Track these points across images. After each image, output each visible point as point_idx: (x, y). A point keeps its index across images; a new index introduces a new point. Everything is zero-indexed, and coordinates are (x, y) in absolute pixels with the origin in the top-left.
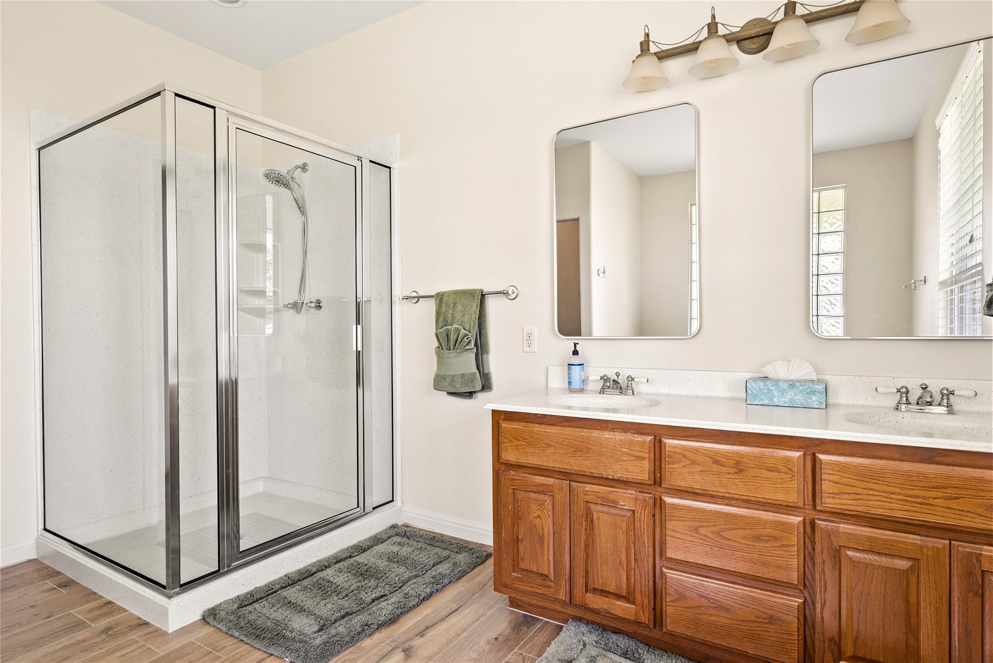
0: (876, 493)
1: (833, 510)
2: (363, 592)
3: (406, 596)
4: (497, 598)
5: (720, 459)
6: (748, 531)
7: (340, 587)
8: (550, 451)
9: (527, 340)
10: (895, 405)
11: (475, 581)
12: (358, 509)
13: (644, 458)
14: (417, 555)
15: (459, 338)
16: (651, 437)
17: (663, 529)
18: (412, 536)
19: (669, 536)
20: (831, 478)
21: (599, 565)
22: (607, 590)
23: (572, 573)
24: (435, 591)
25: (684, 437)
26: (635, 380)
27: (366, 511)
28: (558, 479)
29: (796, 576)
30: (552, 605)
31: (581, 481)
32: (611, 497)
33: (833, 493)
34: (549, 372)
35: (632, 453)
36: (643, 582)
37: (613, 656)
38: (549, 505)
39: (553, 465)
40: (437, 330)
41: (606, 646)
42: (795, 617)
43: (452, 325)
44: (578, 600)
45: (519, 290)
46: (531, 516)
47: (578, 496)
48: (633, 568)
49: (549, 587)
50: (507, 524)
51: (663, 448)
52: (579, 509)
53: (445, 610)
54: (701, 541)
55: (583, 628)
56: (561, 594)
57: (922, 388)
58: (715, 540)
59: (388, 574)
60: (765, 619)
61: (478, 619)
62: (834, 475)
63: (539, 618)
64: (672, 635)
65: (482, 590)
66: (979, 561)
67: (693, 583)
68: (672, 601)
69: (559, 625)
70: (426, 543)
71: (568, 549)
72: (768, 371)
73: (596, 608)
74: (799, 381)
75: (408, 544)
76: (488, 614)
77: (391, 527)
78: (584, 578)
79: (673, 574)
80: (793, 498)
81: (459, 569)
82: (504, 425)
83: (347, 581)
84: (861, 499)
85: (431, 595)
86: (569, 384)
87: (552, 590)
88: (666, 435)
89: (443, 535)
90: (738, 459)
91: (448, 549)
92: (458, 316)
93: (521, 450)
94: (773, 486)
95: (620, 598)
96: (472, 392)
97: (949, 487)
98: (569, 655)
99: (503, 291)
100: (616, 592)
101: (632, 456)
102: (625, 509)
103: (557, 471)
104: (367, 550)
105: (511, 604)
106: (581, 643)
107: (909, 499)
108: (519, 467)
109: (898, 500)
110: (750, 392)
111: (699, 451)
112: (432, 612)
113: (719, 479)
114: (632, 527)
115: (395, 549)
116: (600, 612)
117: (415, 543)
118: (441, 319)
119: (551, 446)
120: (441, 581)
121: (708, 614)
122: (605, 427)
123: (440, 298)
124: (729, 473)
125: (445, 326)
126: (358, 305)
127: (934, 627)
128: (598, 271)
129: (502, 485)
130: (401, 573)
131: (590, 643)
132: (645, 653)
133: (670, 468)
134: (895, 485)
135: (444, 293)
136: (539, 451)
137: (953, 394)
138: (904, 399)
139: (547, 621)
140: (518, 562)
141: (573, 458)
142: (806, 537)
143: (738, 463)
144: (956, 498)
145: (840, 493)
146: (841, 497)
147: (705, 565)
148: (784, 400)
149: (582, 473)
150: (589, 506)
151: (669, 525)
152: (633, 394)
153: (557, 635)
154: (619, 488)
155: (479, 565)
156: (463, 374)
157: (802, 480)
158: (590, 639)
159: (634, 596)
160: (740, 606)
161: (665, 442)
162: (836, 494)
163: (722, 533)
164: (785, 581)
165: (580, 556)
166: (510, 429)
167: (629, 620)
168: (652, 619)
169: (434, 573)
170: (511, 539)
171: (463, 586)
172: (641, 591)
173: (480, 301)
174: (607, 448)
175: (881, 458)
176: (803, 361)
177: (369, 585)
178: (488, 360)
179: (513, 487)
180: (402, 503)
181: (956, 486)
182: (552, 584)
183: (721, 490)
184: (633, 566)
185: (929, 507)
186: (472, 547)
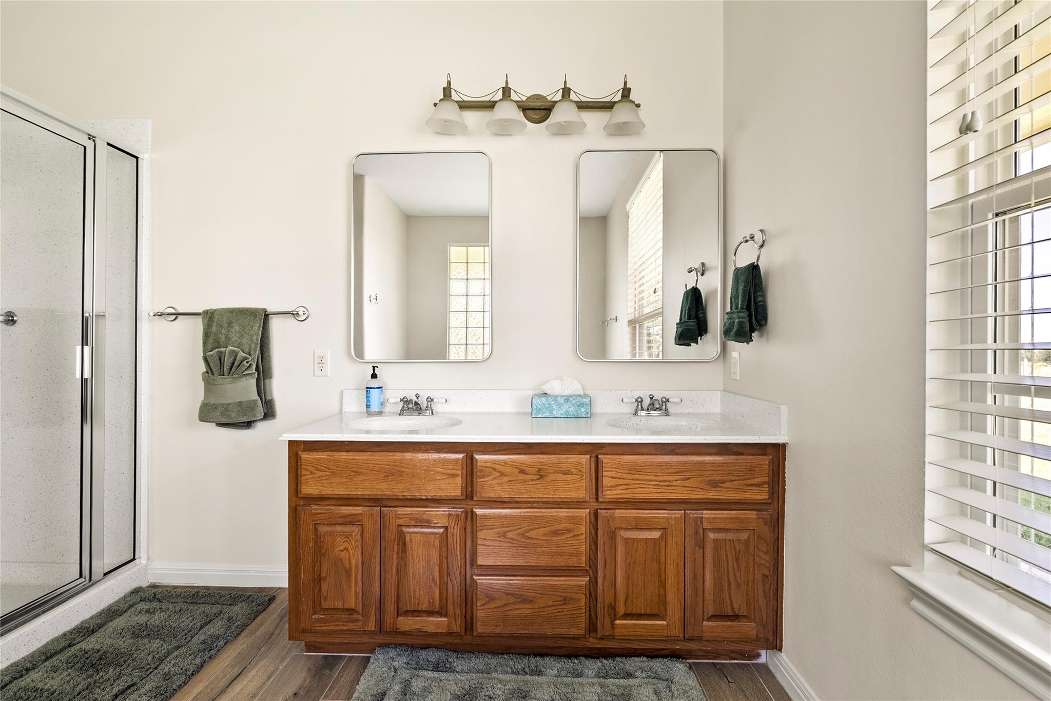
0: (640, 482)
1: (611, 500)
2: (98, 689)
3: (167, 676)
4: (289, 646)
5: (525, 468)
6: (548, 529)
7: (57, 692)
8: (359, 478)
9: (318, 363)
10: (634, 412)
11: (258, 633)
12: (82, 580)
13: (457, 475)
14: (176, 620)
15: (236, 362)
16: (463, 455)
17: (475, 539)
18: (165, 597)
19: (479, 545)
20: (610, 474)
21: (412, 588)
22: (420, 609)
23: (382, 600)
24: (207, 659)
25: (494, 451)
26: (434, 400)
27: (94, 578)
28: (368, 506)
29: (584, 559)
30: (360, 639)
31: (392, 505)
32: (425, 517)
33: (611, 486)
34: (344, 396)
35: (445, 471)
36: (456, 593)
37: (425, 673)
38: (357, 535)
39: (362, 493)
40: (205, 352)
41: (418, 665)
42: (583, 594)
43: (227, 347)
44: (388, 627)
45: (309, 311)
46: (336, 550)
47: (389, 520)
48: (446, 582)
49: (357, 621)
50: (306, 563)
51: (475, 464)
52: (391, 534)
53: (224, 680)
54: (509, 545)
55: (392, 653)
56: (370, 625)
57: (650, 398)
58: (521, 542)
59: (135, 655)
60: (560, 601)
61: (269, 678)
62: (612, 471)
63: (341, 656)
64: (482, 636)
65: (269, 642)
66: (702, 522)
67: (501, 584)
68: (482, 605)
69: (364, 656)
70: (186, 602)
71: (379, 577)
72: (547, 388)
73: (407, 629)
74: (571, 396)
75: (161, 608)
76: (281, 668)
77: (133, 593)
78: (396, 603)
79: (483, 580)
80: (581, 494)
81: (236, 625)
82: (305, 456)
83: (69, 682)
84: (630, 489)
85: (202, 665)
86: (367, 408)
87: (360, 623)
88: (477, 451)
89: (207, 588)
90: (540, 467)
91: (218, 603)
92: (234, 338)
93: (326, 481)
94: (567, 486)
95: (433, 614)
96: (251, 421)
97: (684, 471)
98: (381, 686)
99: (292, 311)
100: (429, 609)
101: (446, 474)
102: (438, 526)
103: (366, 498)
104: (96, 631)
105: (307, 648)
106: (393, 669)
107: (660, 483)
108: (321, 499)
109: (654, 485)
110: (535, 407)
111: (507, 464)
112: (207, 687)
113: (524, 486)
114: (445, 543)
115: (142, 619)
116: (412, 633)
117: (171, 606)
118: (211, 340)
119: (359, 473)
120: (215, 645)
121: (514, 609)
122: (418, 449)
123: (209, 317)
124: (532, 480)
125: (216, 348)
126: (85, 322)
127: (675, 577)
128: (370, 297)
129: (302, 522)
130: (155, 649)
131: (401, 667)
132: (455, 660)
133: (482, 482)
134: (652, 474)
135: (216, 310)
136: (347, 480)
137: (669, 401)
138: (640, 406)
139: (351, 656)
140: (320, 602)
141: (384, 483)
142: (591, 525)
143: (540, 470)
144: (689, 479)
145: (616, 486)
146: (616, 488)
147: (512, 565)
148: (562, 412)
149: (394, 497)
150: (401, 529)
151: (480, 535)
152: (433, 414)
153: (364, 669)
154: (432, 507)
155: (261, 613)
156: (241, 402)
157: (589, 478)
158: (401, 662)
159: (447, 609)
160: (541, 596)
161: (477, 458)
162: (613, 486)
163: (527, 534)
164: (576, 565)
165: (391, 580)
166: (311, 459)
167: (441, 633)
168: (464, 627)
169: (202, 637)
170: (311, 579)
171: (244, 643)
172: (453, 602)
173: (264, 322)
174: (421, 469)
175: (642, 454)
176: (572, 379)
177: (106, 677)
178: (271, 386)
179: (314, 522)
180: (148, 559)
181: (688, 469)
182: (360, 617)
183: (525, 496)
184: (446, 580)
185: (673, 488)
186: (249, 594)
